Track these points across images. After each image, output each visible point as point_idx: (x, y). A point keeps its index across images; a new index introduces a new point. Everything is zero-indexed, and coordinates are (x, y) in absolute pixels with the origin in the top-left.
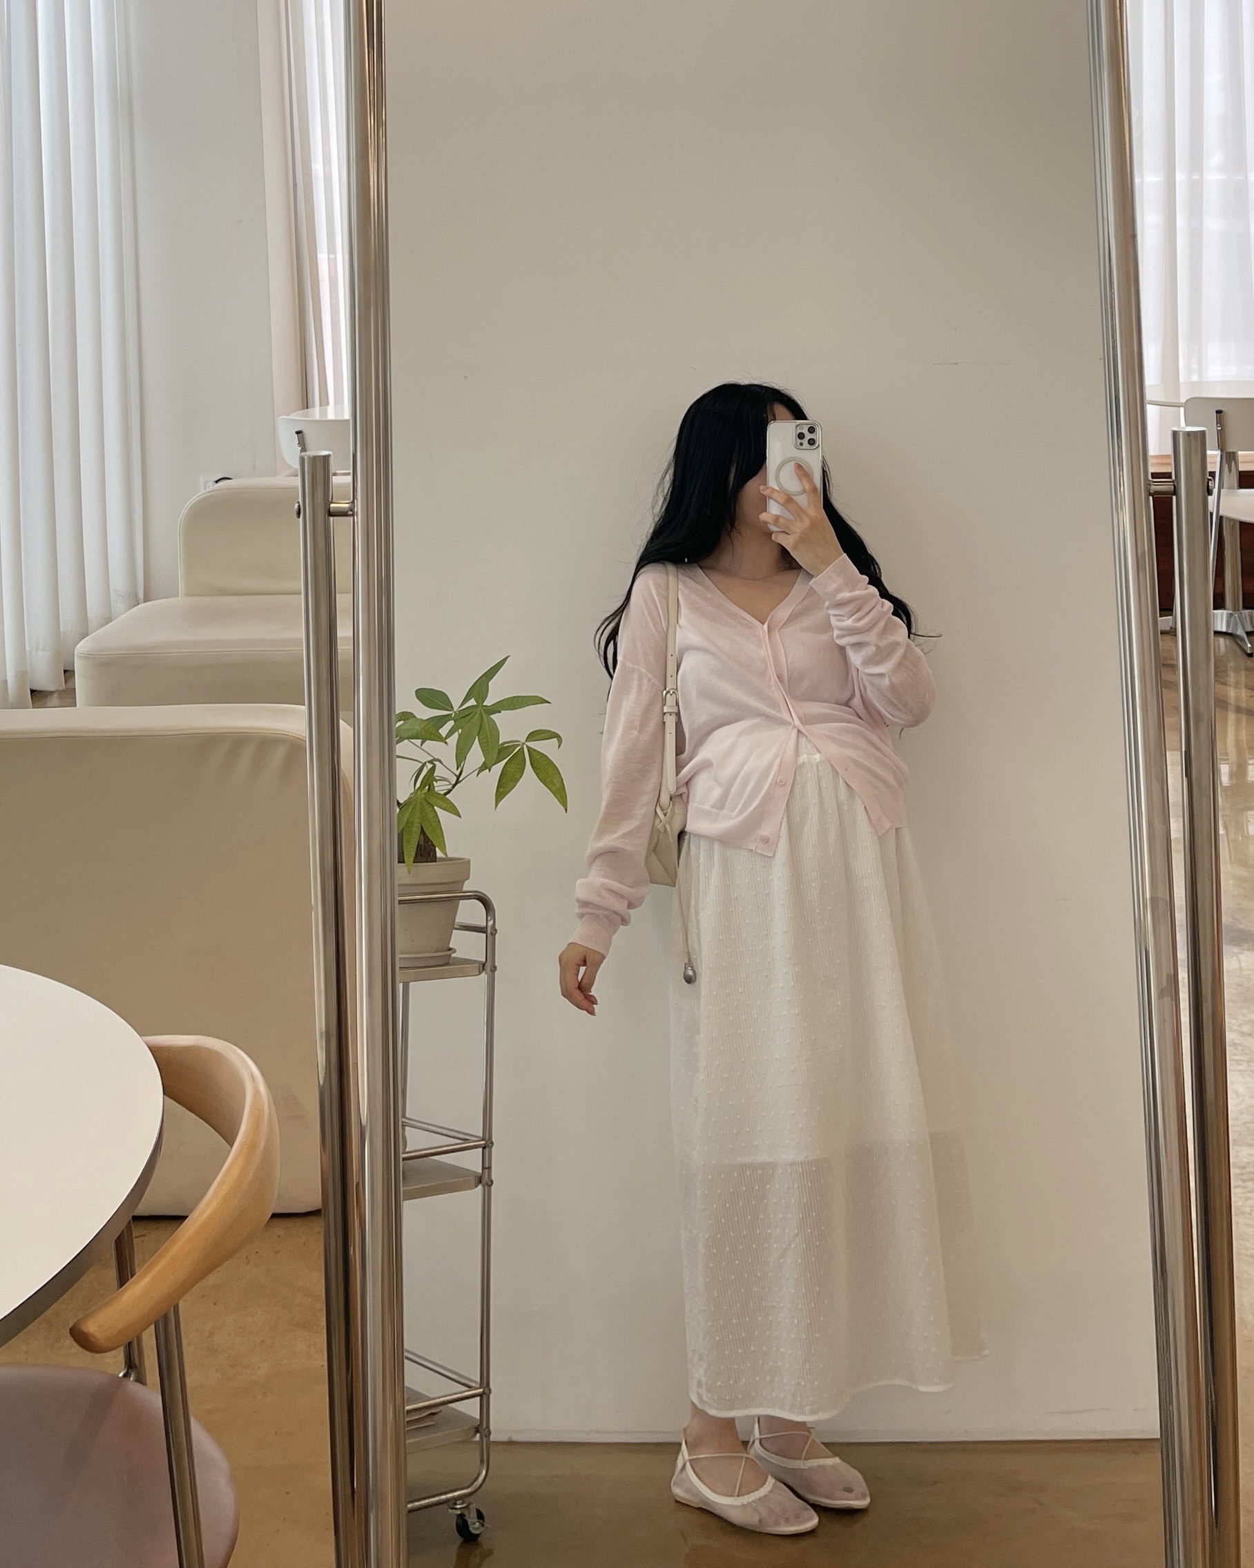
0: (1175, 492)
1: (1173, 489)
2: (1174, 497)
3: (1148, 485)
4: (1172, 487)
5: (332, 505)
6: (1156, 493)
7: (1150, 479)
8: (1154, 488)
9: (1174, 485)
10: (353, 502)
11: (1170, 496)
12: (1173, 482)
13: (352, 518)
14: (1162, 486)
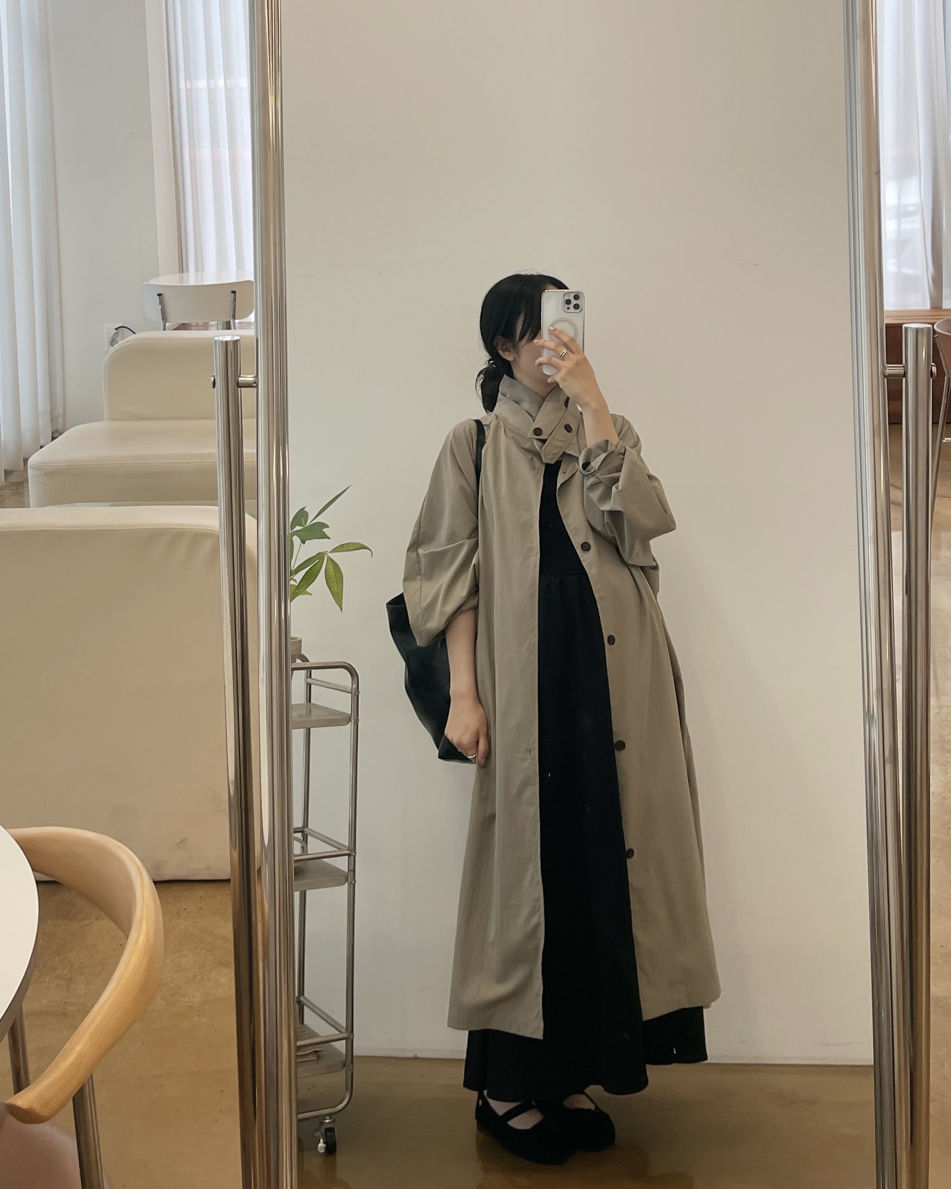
0: (905, 375)
2: (904, 379)
3: (884, 367)
5: (240, 379)
6: (890, 375)
7: (886, 365)
8: (888, 371)
9: (904, 369)
10: (256, 376)
11: (901, 378)
12: (903, 367)
13: (256, 389)
14: (894, 369)
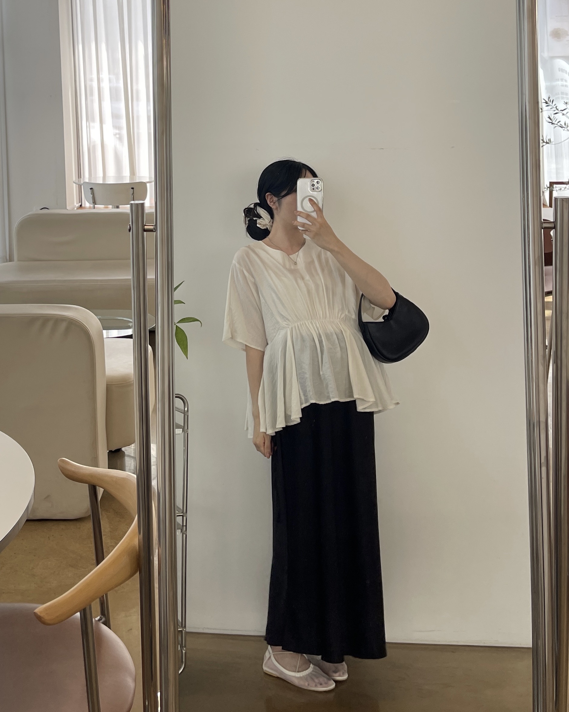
0: (555, 228)
1: (554, 226)
3: (541, 223)
4: (552, 225)
5: (145, 227)
6: (545, 228)
7: (543, 221)
8: (545, 225)
9: (554, 224)
10: (155, 225)
11: (551, 230)
13: (155, 232)
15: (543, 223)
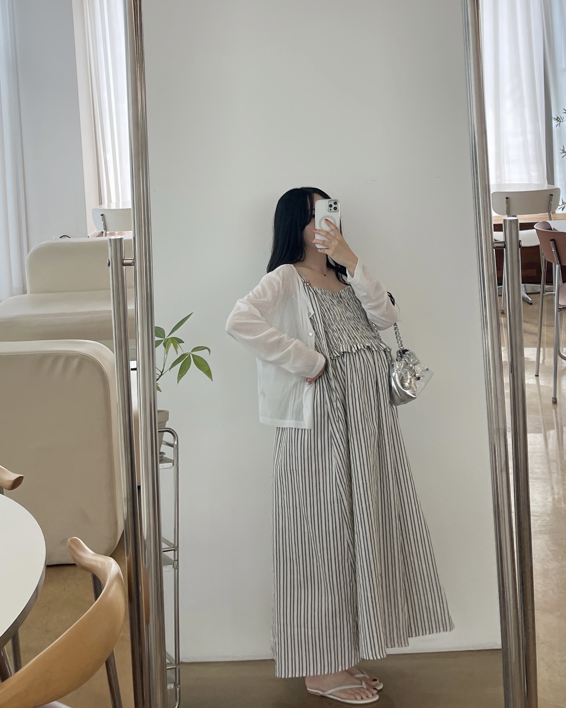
0: (505, 247)
2: (505, 249)
3: (493, 243)
4: (503, 245)
5: (124, 261)
6: (497, 247)
7: (494, 241)
8: (496, 245)
9: (505, 244)
10: (134, 259)
11: (503, 249)
12: (504, 242)
13: (134, 266)
14: (499, 245)
15: (494, 243)
